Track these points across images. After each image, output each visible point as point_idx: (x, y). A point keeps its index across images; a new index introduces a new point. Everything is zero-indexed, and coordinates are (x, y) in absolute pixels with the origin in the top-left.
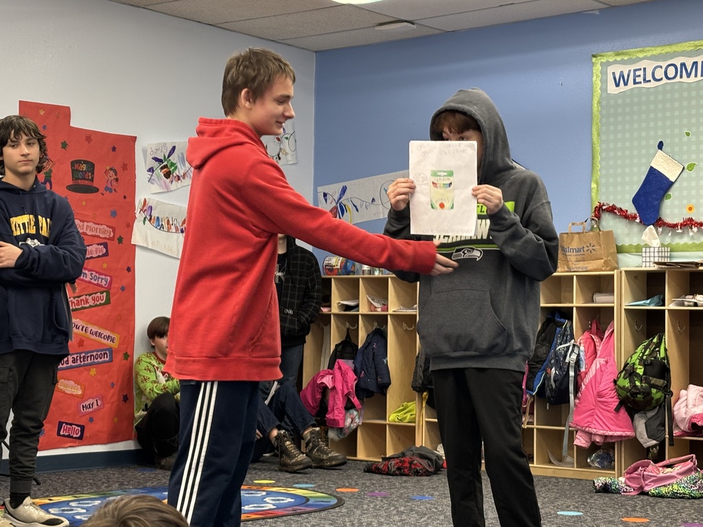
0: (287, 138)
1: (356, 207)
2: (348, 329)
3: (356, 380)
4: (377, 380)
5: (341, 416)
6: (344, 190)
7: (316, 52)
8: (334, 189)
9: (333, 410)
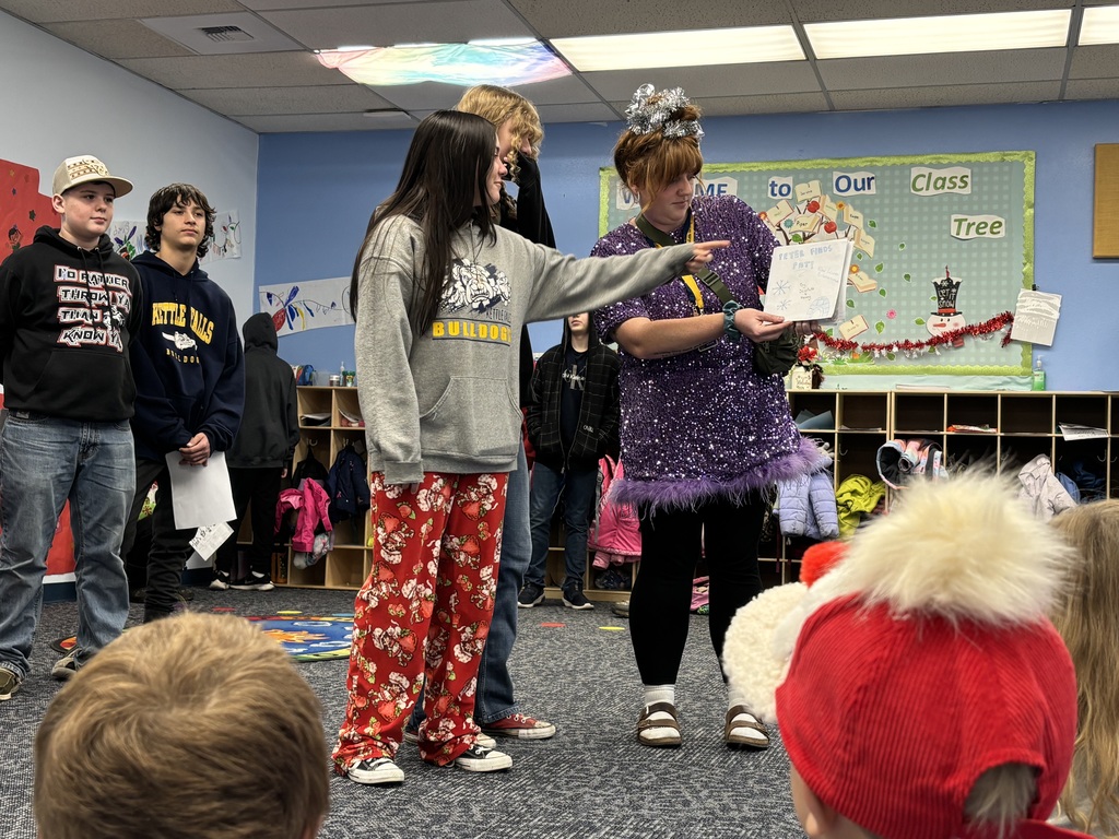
0: (232, 228)
1: (310, 311)
2: (309, 446)
3: (328, 501)
4: (357, 501)
5: (309, 539)
6: (295, 292)
7: (260, 134)
8: (282, 290)
9: (301, 532)
